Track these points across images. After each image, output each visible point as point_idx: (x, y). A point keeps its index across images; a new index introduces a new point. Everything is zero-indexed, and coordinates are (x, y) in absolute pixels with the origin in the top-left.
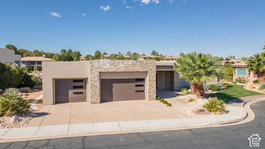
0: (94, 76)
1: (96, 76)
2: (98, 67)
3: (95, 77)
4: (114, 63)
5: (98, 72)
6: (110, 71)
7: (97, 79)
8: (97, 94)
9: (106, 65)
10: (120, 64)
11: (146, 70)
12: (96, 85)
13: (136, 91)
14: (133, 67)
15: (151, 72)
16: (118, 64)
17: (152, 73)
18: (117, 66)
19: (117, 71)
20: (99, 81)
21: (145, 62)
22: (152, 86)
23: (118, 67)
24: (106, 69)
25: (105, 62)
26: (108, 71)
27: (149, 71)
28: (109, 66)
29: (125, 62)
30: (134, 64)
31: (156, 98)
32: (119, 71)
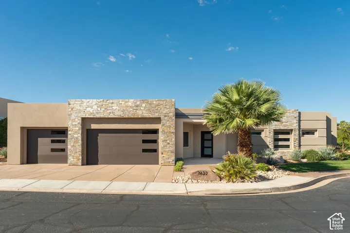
0: (74, 123)
1: (77, 123)
2: (80, 110)
3: (75, 125)
4: (104, 103)
5: (80, 118)
6: (98, 116)
7: (78, 128)
8: (78, 150)
9: (92, 108)
10: (113, 105)
11: (156, 115)
12: (77, 138)
13: (144, 151)
14: (135, 111)
15: (166, 118)
16: (111, 105)
17: (168, 121)
18: (108, 109)
19: (109, 117)
20: (81, 132)
21: (155, 102)
22: (168, 141)
23: (110, 111)
24: (91, 113)
25: (91, 102)
26: (94, 117)
27: (162, 117)
28: (96, 108)
29: (123, 103)
30: (137, 106)
31: (174, 162)
32: (112, 116)
